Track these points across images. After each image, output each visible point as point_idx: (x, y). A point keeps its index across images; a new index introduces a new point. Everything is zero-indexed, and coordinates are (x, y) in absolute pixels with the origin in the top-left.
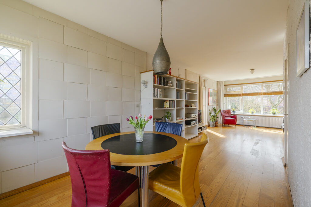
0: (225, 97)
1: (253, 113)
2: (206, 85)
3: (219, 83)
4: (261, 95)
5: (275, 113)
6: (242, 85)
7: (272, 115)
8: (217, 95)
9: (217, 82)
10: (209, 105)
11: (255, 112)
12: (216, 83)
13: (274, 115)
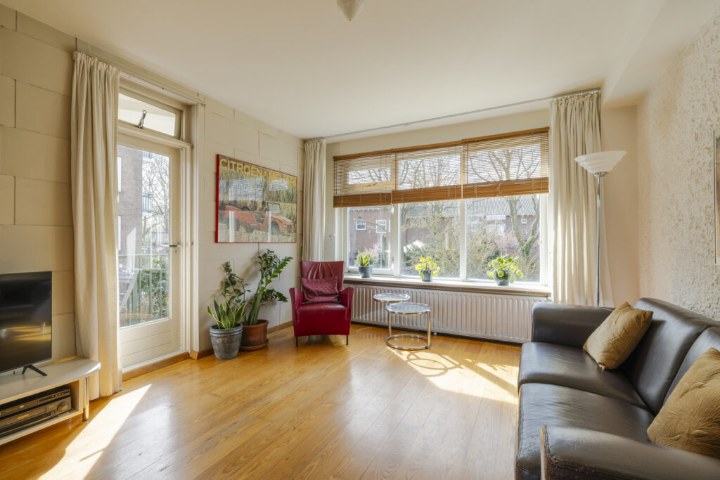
0: (337, 209)
1: (427, 273)
2: (196, 136)
3: (308, 146)
4: (459, 196)
5: (506, 276)
6: (393, 156)
7: (494, 284)
8: (301, 197)
9: (305, 141)
10: (216, 241)
11: (436, 270)
12: (299, 145)
13: (501, 284)
